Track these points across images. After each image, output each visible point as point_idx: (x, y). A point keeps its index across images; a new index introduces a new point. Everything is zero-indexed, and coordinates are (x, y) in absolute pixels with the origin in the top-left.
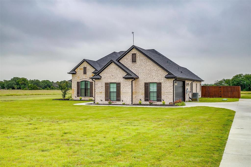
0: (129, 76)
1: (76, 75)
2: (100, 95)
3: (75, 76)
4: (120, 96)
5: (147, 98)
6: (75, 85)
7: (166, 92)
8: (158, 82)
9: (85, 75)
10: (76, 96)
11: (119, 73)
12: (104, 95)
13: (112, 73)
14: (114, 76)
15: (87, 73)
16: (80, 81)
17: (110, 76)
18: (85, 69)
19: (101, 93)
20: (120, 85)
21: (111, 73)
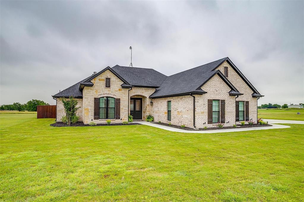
0: (235, 93)
1: (92, 88)
2: (202, 116)
3: (91, 90)
4: (224, 117)
5: (238, 118)
6: (89, 102)
7: (253, 111)
8: (246, 100)
9: (108, 89)
10: (93, 119)
11: (223, 88)
12: (207, 117)
13: (216, 87)
14: (218, 91)
15: (112, 86)
16: (99, 97)
17: (214, 91)
18: (108, 81)
19: (203, 113)
20: (225, 103)
21: (214, 87)
